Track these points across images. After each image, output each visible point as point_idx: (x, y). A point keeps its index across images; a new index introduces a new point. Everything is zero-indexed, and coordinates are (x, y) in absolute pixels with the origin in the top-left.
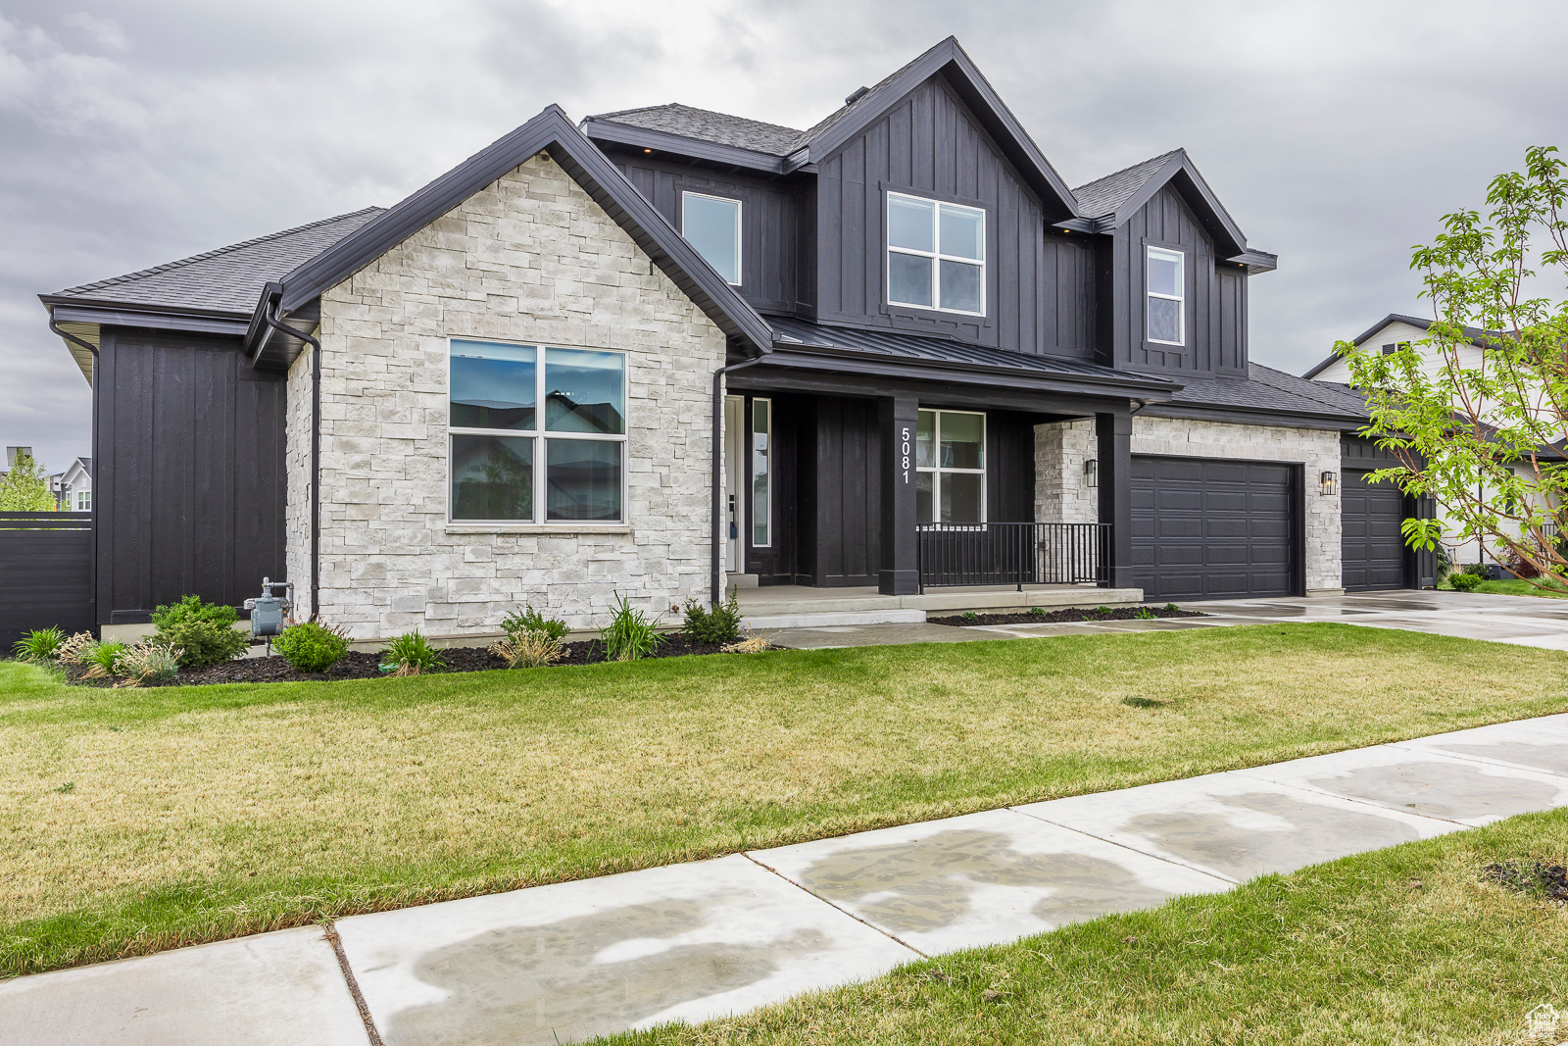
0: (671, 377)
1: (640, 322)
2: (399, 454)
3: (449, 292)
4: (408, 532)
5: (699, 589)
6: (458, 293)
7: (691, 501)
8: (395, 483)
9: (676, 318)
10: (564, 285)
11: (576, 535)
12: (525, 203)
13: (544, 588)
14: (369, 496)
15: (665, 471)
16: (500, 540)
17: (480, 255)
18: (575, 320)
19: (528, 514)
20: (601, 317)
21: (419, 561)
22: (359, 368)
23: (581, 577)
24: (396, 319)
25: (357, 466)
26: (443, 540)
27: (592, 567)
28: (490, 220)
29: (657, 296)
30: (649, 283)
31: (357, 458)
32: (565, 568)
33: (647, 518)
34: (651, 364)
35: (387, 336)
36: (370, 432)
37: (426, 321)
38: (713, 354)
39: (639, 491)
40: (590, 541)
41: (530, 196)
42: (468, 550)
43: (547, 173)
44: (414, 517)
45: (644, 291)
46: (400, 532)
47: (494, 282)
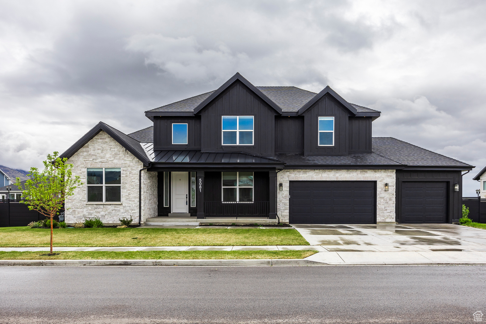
0: (131, 172)
1: (124, 161)
2: (78, 190)
3: (86, 159)
4: (79, 204)
5: (137, 216)
6: (87, 159)
7: (135, 198)
8: (77, 195)
9: (131, 160)
10: (108, 156)
11: (110, 205)
12: (100, 140)
13: (104, 215)
14: (73, 198)
15: (129, 191)
16: (96, 206)
17: (92, 152)
18: (110, 162)
19: (102, 201)
20: (115, 161)
21: (81, 209)
23: (112, 213)
24: (77, 165)
26: (85, 206)
27: (114, 211)
28: (93, 145)
29: (127, 155)
30: (125, 153)
32: (109, 211)
33: (125, 201)
34: (126, 170)
37: (82, 165)
38: (140, 166)
39: (123, 196)
40: (113, 206)
41: (101, 139)
42: (90, 208)
43: (104, 134)
44: (80, 202)
45: (125, 155)
46: (78, 204)
47: (94, 157)
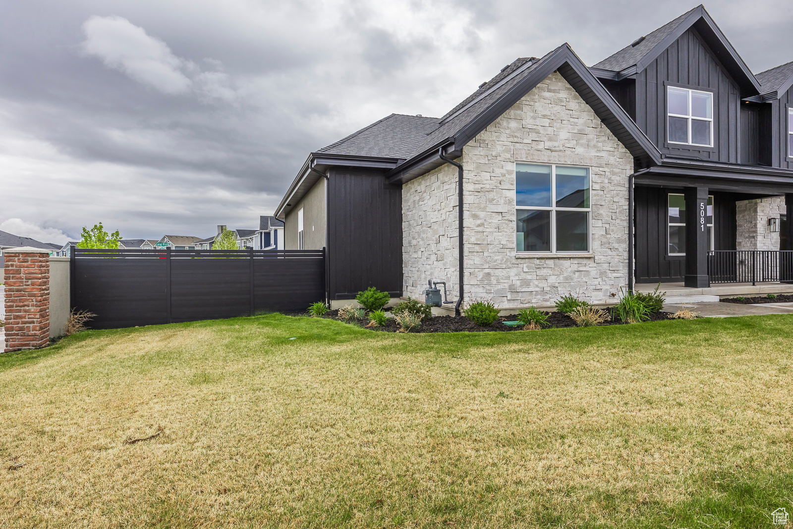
0: (610, 179)
1: (596, 152)
2: (496, 219)
3: (516, 140)
4: (500, 257)
5: (623, 285)
6: (519, 140)
7: (619, 241)
8: (495, 234)
9: (612, 149)
10: (563, 135)
11: (570, 258)
12: (547, 94)
13: (557, 285)
14: (484, 240)
15: (607, 226)
16: (538, 261)
17: (528, 122)
18: (568, 152)
19: (548, 248)
20: (580, 150)
21: (505, 271)
22: (478, 178)
23: (572, 279)
24: (494, 154)
25: (479, 226)
26: (514, 261)
27: (577, 274)
28: (532, 103)
29: (604, 138)
30: (600, 132)
31: (479, 222)
32: (566, 275)
34: (601, 173)
35: (490, 162)
36: (484, 209)
37: (506, 154)
38: (628, 167)
39: (596, 236)
40: (576, 261)
41: (549, 91)
42: (525, 266)
43: (556, 79)
44: (502, 250)
45: (598, 136)
46: (496, 258)
47: (534, 134)
